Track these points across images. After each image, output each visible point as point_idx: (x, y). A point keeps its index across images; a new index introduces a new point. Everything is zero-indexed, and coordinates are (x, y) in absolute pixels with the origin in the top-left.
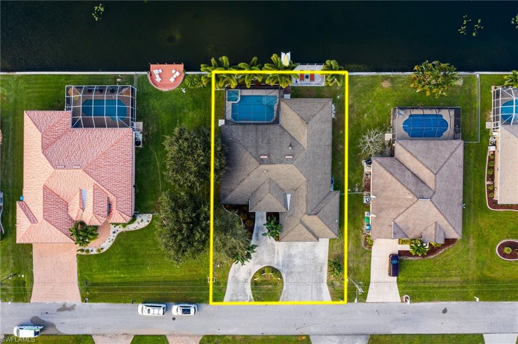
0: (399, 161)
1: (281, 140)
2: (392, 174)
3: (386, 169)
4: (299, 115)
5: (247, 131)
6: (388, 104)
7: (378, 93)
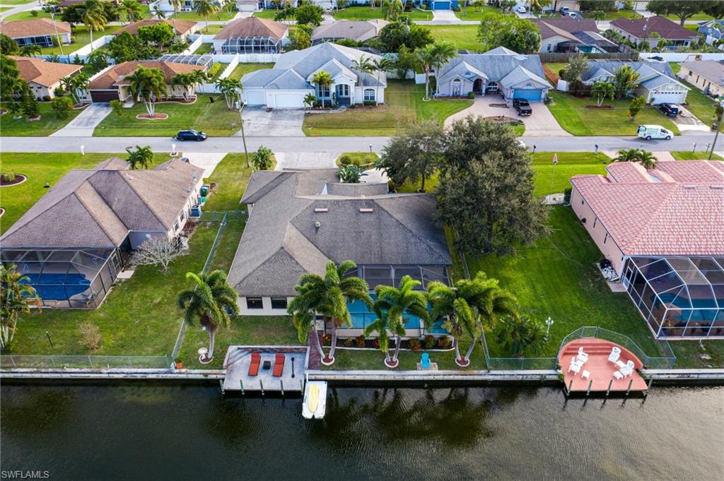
0: (125, 225)
1: (333, 238)
2: (146, 205)
3: (153, 213)
4: (297, 263)
5: (399, 253)
6: (102, 315)
7: (114, 334)
